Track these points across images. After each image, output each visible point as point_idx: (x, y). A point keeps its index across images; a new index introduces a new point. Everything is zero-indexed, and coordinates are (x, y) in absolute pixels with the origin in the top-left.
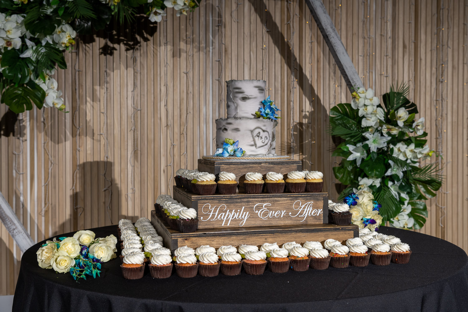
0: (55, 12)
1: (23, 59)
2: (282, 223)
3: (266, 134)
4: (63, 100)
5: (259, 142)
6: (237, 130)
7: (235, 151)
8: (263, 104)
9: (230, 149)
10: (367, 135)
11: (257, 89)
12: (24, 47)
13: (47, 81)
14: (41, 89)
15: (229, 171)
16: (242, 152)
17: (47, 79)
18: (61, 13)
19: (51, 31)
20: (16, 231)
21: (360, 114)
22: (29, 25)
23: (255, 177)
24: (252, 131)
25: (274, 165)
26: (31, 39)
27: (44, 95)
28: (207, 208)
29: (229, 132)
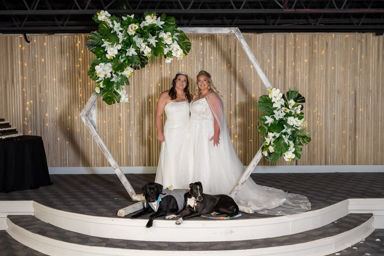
0: (124, 61)
1: (111, 82)
10: (275, 112)
12: (112, 77)
13: (121, 91)
14: (119, 94)
17: (121, 90)
18: (127, 62)
19: (122, 70)
20: (109, 156)
21: (273, 101)
22: (113, 68)
26: (115, 73)
27: (120, 97)
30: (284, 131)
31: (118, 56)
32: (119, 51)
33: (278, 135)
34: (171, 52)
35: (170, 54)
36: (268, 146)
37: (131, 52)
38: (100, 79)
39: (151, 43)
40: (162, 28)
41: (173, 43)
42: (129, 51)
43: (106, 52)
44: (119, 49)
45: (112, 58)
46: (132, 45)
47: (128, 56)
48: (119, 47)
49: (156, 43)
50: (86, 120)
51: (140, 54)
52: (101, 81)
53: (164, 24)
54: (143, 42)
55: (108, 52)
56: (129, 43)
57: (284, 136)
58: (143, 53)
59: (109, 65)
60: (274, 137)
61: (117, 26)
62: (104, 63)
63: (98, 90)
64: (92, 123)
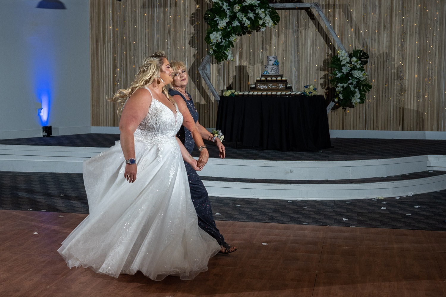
0: (231, 30)
1: (221, 45)
2: (275, 89)
3: (275, 69)
4: (233, 57)
5: (273, 71)
6: (268, 68)
7: (267, 73)
8: (275, 61)
9: (266, 72)
10: (343, 67)
11: (273, 58)
12: (222, 42)
14: (226, 54)
15: (264, 77)
16: (268, 73)
17: (228, 51)
18: (232, 31)
19: (229, 37)
21: (341, 60)
22: (222, 34)
23: (269, 79)
24: (271, 68)
25: (274, 76)
26: (223, 39)
27: (227, 56)
28: (258, 85)
29: (266, 68)
30: (350, 82)
31: (226, 27)
32: (227, 23)
33: (345, 85)
34: (264, 23)
35: (264, 25)
36: (339, 94)
37: (236, 24)
38: (213, 43)
39: (250, 17)
40: (258, 6)
41: (266, 16)
42: (234, 23)
43: (218, 24)
44: (227, 22)
45: (222, 29)
46: (236, 19)
47: (234, 27)
48: (227, 20)
49: (254, 16)
50: (203, 73)
51: (242, 25)
52: (213, 45)
53: (260, 3)
54: (245, 17)
55: (219, 24)
56: (234, 17)
57: (350, 86)
58: (244, 23)
59: (220, 33)
60: (343, 87)
61: (225, 6)
62: (216, 32)
63: (211, 52)
64: (207, 76)
